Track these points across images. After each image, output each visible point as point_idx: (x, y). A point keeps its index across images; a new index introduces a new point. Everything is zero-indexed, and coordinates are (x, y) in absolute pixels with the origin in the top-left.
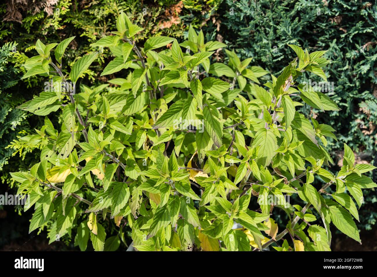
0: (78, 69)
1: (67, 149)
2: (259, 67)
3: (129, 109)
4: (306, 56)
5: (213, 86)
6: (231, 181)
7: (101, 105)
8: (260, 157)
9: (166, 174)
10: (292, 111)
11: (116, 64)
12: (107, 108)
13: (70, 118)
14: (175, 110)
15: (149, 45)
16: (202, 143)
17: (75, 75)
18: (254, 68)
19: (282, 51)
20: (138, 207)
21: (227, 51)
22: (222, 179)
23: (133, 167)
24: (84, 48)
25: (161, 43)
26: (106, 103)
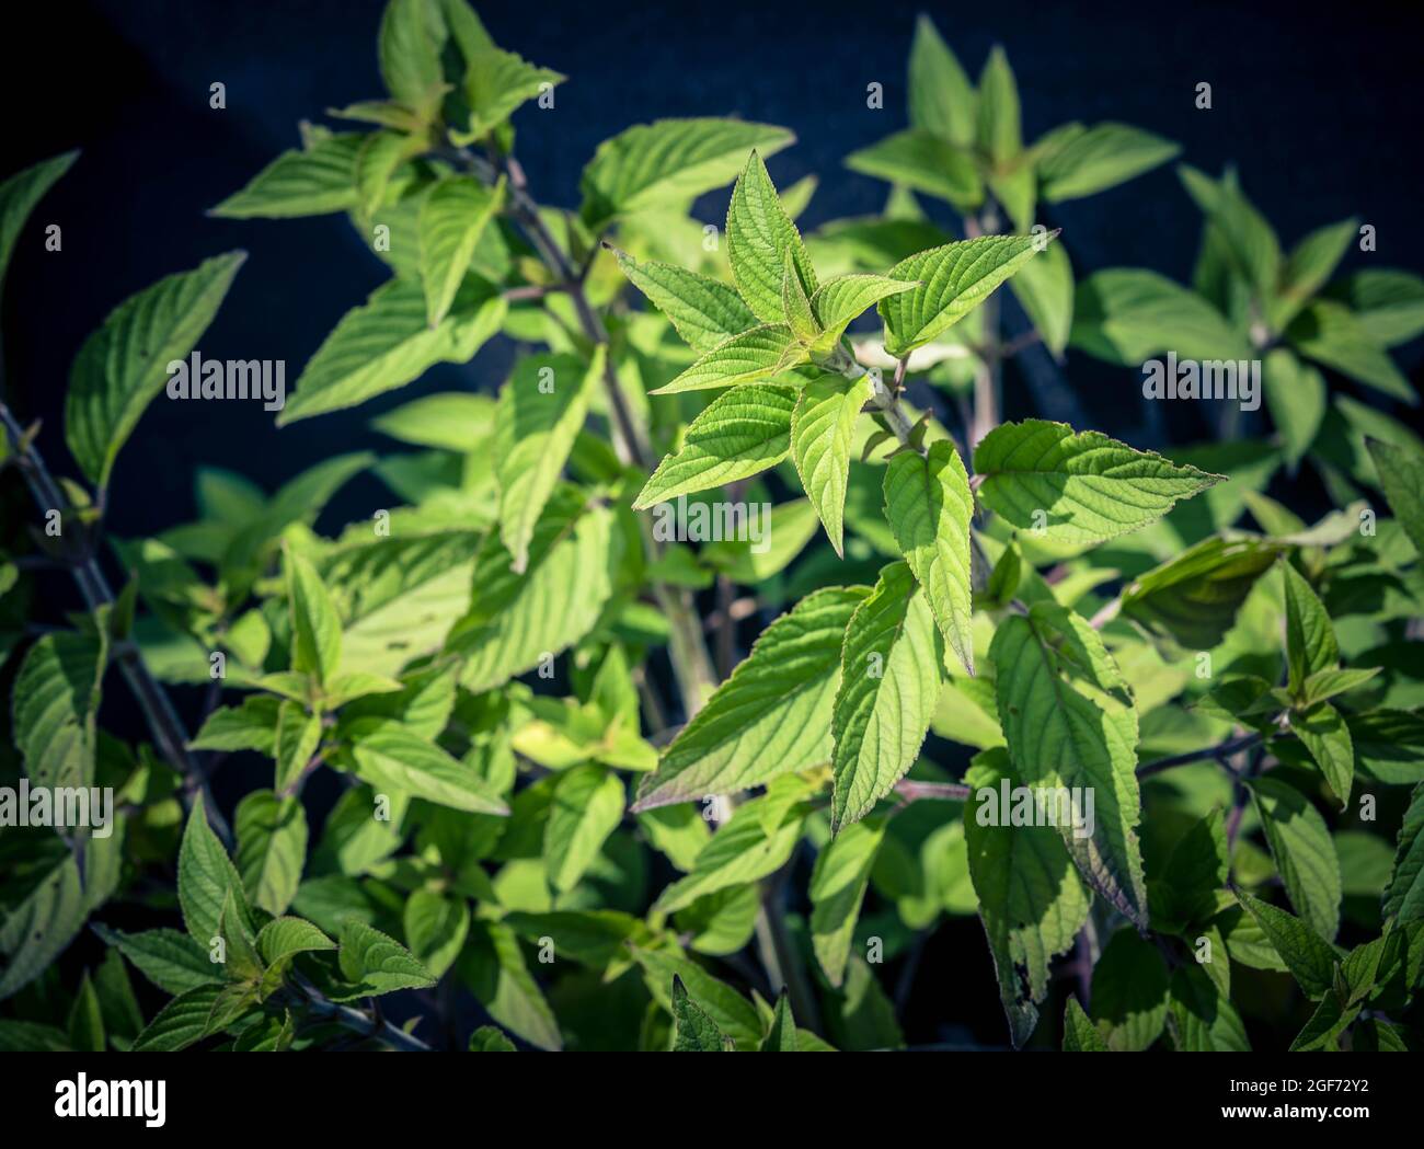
0: (120, 376)
17: (97, 421)
25: (695, 163)
26: (313, 602)
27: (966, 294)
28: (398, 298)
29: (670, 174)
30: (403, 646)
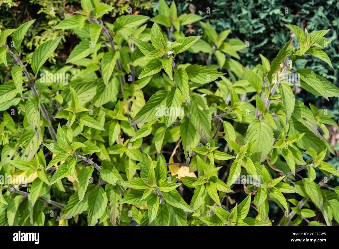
0: (40, 56)
1: (31, 149)
2: (237, 40)
3: (99, 100)
4: (306, 37)
5: (200, 74)
6: (224, 183)
7: (67, 95)
8: (254, 152)
9: (152, 183)
10: (291, 100)
11: (83, 48)
12: (75, 101)
13: (33, 114)
14: (155, 102)
15: (119, 25)
16: (187, 138)
17: (36, 64)
18: (232, 40)
19: (263, 21)
20: (117, 215)
21: (202, 24)
22: (213, 180)
23: (111, 170)
24: (42, 25)
25: (133, 22)
26: (74, 95)
27: (188, 45)
28: (84, 43)
29: (128, 23)
30: (84, 100)
